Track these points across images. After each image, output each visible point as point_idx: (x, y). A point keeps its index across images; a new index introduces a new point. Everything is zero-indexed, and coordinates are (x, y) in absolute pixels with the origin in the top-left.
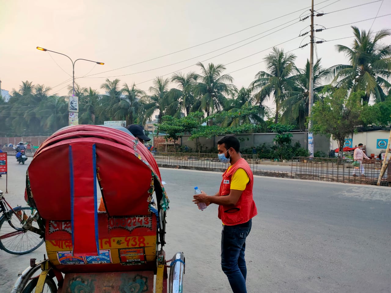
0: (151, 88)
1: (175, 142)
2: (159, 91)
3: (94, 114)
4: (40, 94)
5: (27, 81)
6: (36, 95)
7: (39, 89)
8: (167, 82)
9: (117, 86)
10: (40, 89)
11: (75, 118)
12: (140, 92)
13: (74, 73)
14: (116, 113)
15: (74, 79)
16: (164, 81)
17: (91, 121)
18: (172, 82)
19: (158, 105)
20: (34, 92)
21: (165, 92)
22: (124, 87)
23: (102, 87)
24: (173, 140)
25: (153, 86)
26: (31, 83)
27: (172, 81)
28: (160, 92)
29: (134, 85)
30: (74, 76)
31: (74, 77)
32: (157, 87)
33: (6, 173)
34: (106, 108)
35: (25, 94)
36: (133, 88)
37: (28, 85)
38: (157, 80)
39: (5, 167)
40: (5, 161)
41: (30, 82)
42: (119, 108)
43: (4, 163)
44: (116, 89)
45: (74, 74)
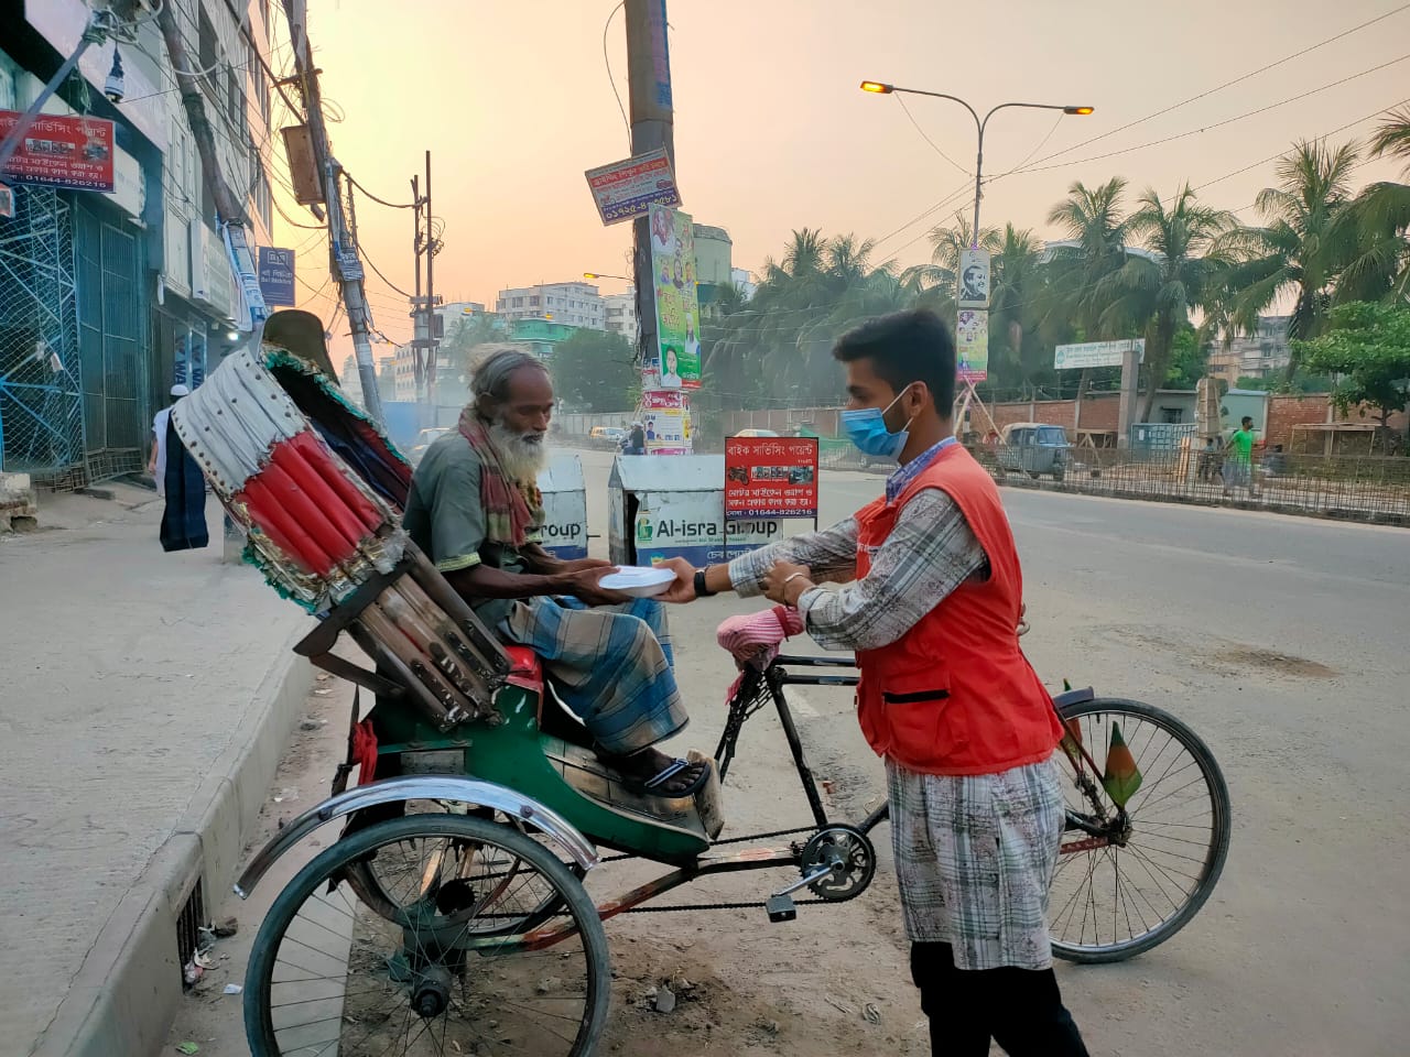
0: (1266, 196)
1: (1383, 420)
2: (1303, 204)
3: (1020, 323)
4: (843, 266)
5: (806, 231)
6: (830, 272)
7: (840, 249)
8: (1344, 159)
9: (1112, 207)
10: (842, 251)
11: (978, 329)
12: (1209, 219)
13: (980, 163)
14: (1106, 310)
15: (979, 184)
16: (1332, 155)
17: (1008, 349)
18: (1377, 155)
19: (1293, 263)
20: (826, 260)
21: (1331, 205)
22: (1143, 204)
23: (1055, 216)
24: (1379, 412)
25: (1278, 184)
26: (818, 231)
27: (1379, 149)
28: (1307, 210)
29: (1187, 193)
30: (981, 173)
31: (979, 176)
32: (1293, 186)
33: (814, 514)
34: (1067, 295)
35: (798, 271)
36: (1182, 204)
37: (808, 242)
38: (1296, 156)
39: (809, 492)
40: (811, 468)
41: (812, 231)
42: (1122, 290)
43: (809, 475)
44: (1110, 218)
45: (982, 166)
